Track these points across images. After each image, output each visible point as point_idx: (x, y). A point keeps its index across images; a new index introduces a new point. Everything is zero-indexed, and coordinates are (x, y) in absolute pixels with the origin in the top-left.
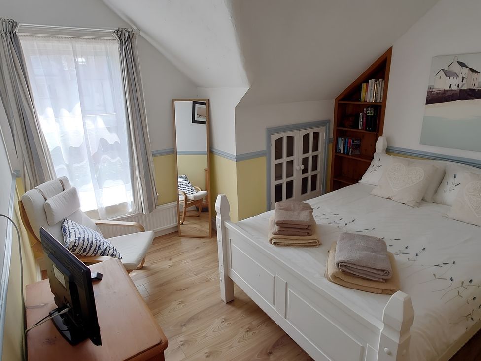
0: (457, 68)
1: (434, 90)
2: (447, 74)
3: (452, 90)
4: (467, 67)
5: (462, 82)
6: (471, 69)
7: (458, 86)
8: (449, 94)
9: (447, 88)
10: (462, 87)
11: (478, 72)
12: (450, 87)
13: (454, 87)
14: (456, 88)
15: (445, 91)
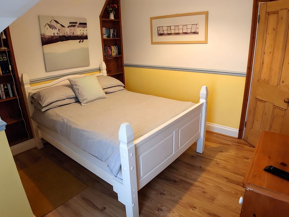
0: (54, 24)
1: (46, 36)
2: (51, 26)
3: (56, 36)
4: (59, 24)
5: (59, 31)
6: (61, 25)
7: (58, 34)
8: (54, 38)
9: (53, 35)
10: (59, 34)
11: (65, 27)
12: (54, 35)
13: (56, 35)
14: (57, 35)
15: (52, 37)
